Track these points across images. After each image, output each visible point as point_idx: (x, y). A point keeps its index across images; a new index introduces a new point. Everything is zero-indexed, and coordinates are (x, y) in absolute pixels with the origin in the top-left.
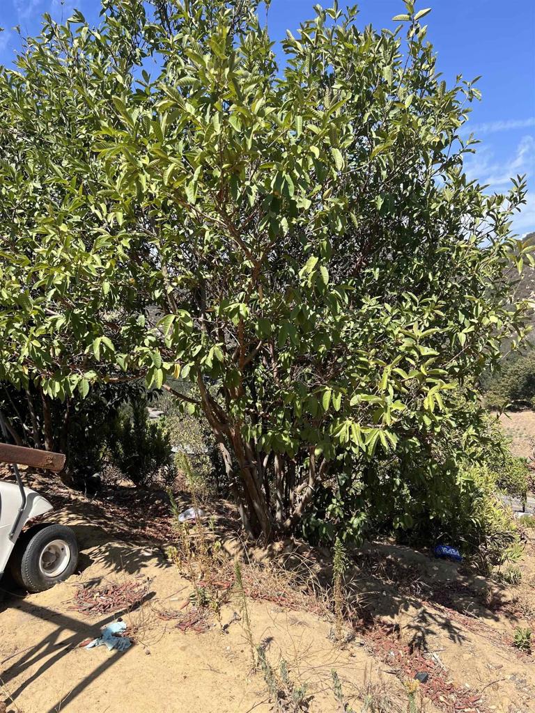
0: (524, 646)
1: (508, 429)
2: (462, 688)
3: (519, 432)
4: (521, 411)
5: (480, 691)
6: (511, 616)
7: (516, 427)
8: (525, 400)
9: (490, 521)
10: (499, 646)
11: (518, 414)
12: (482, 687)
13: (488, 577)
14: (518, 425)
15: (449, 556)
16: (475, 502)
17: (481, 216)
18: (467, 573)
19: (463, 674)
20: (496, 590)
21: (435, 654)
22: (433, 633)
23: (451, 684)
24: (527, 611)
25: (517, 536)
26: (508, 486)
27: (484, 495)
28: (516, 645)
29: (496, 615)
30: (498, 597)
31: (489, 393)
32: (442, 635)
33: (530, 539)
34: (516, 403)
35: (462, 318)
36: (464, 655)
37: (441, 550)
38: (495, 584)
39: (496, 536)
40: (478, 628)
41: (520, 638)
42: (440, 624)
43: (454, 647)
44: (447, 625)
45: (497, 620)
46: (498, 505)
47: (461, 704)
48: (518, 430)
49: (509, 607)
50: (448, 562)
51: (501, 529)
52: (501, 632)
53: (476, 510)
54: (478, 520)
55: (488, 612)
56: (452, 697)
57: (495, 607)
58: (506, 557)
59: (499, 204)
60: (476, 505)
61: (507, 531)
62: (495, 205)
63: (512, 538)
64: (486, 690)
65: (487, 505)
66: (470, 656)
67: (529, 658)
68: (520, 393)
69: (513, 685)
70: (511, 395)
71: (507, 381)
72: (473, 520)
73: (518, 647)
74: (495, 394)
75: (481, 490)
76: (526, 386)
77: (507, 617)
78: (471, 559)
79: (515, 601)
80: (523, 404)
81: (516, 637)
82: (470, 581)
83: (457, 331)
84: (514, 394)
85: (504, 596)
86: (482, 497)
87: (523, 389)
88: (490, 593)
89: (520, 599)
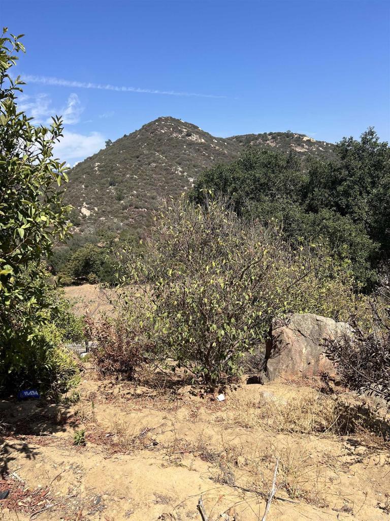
0: (81, 442)
1: (74, 298)
2: (36, 489)
3: (81, 299)
4: (82, 284)
5: (49, 486)
6: (74, 425)
7: (80, 296)
8: (84, 277)
9: (58, 364)
10: (64, 448)
11: (80, 287)
12: (50, 483)
13: (58, 403)
14: (80, 294)
15: (30, 397)
16: (47, 353)
17: (30, 141)
18: (43, 405)
19: (36, 479)
20: (63, 410)
21: (14, 474)
22: (13, 459)
23: (27, 490)
24: (84, 417)
25: (77, 370)
26: (73, 337)
27: (54, 347)
28: (76, 444)
29: (64, 428)
30: (65, 414)
31: (60, 274)
32: (20, 457)
33: (87, 370)
34: (79, 279)
35: (21, 217)
36: (37, 465)
37: (23, 394)
38: (63, 406)
39: (64, 373)
40: (50, 441)
41: (78, 438)
42: (18, 450)
43: (29, 463)
44: (25, 449)
45: (64, 431)
46: (65, 351)
47: (35, 501)
48: (81, 297)
49: (72, 420)
50: (29, 401)
51: (67, 367)
52: (66, 438)
53: (48, 358)
54: (49, 365)
55: (59, 427)
56: (29, 499)
57: (63, 423)
58: (70, 386)
59: (44, 135)
60: (48, 355)
61: (71, 368)
62: (41, 134)
63: (74, 372)
64: (53, 484)
65: (56, 353)
66: (41, 464)
67: (85, 449)
68: (81, 272)
69: (71, 472)
70: (75, 274)
71: (72, 265)
72: (46, 366)
73: (77, 444)
74: (64, 274)
75: (51, 343)
76: (84, 267)
77: (71, 426)
78: (46, 394)
79: (76, 414)
80: (83, 279)
81: (75, 438)
82: (46, 410)
83: (17, 227)
84: (77, 274)
85: (69, 412)
86: (52, 348)
87: (82, 270)
88: (59, 414)
89: (79, 411)
